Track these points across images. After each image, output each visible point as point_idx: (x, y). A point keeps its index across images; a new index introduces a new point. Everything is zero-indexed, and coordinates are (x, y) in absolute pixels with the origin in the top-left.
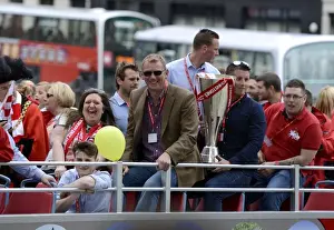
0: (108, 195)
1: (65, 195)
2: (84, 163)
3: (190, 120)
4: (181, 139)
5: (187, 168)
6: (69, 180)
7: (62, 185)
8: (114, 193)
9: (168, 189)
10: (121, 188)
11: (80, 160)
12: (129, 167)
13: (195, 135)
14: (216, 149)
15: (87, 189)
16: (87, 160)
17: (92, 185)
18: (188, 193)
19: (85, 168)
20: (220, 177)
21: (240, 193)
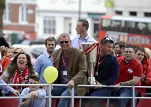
1: (24, 100)
2: (33, 85)
3: (83, 64)
4: (79, 73)
5: (82, 87)
6: (26, 93)
7: (23, 96)
8: (47, 99)
9: (73, 97)
10: (51, 97)
11: (31, 83)
12: (54, 87)
13: (85, 71)
16: (35, 83)
17: (37, 95)
19: (33, 87)
20: (97, 92)
21: (107, 99)
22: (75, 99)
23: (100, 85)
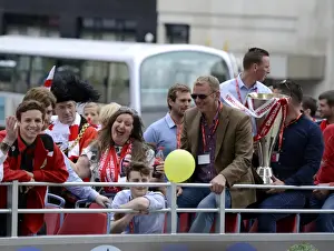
0: (162, 216)
3: (245, 142)
4: (235, 162)
6: (122, 201)
8: (168, 214)
9: (223, 210)
10: (175, 209)
13: (250, 157)
14: (270, 169)
15: (142, 210)
17: (146, 205)
18: (242, 214)
19: (140, 188)
22: (227, 214)
23: (280, 185)
